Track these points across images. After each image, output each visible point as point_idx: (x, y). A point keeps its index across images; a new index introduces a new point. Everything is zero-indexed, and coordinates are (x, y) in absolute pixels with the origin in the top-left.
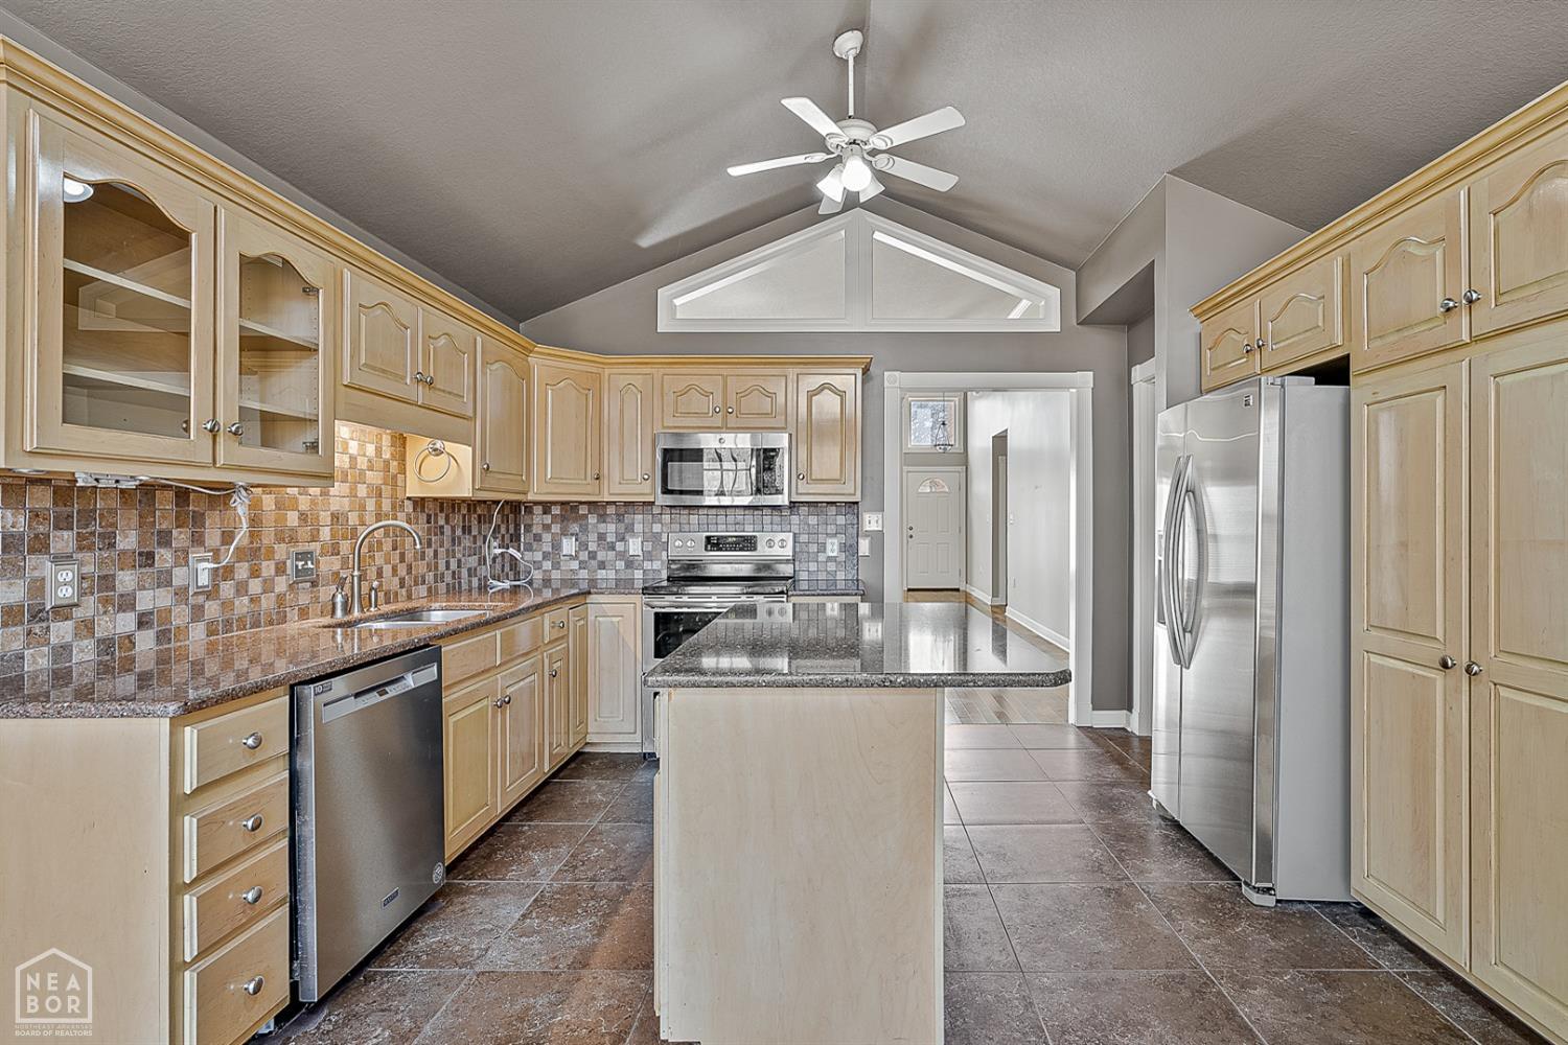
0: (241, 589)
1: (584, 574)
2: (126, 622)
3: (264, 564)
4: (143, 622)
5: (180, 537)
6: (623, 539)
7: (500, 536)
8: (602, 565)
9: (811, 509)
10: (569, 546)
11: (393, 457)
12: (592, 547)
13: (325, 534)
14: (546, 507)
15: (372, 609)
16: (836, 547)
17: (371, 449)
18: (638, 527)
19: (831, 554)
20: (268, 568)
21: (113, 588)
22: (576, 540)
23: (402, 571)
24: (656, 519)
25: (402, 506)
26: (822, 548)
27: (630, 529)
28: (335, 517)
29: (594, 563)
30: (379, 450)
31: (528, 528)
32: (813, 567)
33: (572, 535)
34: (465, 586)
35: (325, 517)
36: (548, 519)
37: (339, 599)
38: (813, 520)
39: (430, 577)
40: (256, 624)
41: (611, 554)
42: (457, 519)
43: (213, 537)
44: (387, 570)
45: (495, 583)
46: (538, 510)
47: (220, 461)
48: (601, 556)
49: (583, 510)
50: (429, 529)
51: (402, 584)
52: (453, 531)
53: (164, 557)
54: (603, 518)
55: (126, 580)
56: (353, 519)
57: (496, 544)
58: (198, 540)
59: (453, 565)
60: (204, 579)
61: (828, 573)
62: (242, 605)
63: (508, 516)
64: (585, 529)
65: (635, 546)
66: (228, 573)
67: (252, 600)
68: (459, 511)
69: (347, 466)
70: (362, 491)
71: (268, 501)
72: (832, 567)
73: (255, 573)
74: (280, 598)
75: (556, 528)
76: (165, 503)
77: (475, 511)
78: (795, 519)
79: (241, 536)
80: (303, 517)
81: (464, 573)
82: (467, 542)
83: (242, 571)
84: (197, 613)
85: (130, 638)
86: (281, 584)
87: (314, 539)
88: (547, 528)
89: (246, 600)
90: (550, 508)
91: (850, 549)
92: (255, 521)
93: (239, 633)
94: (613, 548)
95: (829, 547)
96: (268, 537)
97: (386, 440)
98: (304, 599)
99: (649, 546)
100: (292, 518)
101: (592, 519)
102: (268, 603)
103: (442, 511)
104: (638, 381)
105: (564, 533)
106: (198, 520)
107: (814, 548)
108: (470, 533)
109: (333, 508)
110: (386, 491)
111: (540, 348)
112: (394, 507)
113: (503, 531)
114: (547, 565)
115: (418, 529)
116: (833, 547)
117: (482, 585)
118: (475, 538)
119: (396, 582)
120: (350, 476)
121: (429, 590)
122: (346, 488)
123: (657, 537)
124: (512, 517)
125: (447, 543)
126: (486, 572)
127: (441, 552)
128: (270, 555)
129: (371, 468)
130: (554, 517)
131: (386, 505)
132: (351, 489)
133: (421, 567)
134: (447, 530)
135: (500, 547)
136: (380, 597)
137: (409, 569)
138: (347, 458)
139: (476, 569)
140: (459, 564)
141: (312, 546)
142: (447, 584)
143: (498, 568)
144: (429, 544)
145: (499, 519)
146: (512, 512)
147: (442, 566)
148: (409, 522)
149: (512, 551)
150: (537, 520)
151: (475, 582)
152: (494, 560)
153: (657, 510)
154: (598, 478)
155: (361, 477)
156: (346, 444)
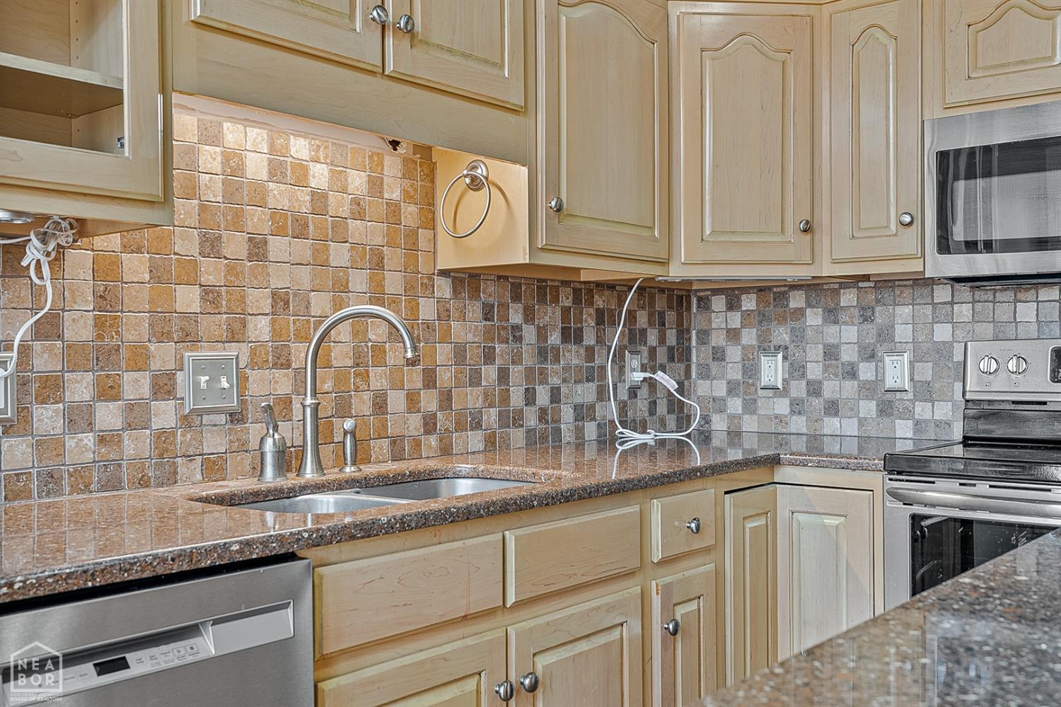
0: (78, 418)
1: (799, 424)
3: (128, 377)
6: (872, 356)
7: (645, 350)
8: (833, 408)
10: (772, 370)
11: (407, 197)
12: (814, 371)
13: (260, 328)
14: (732, 293)
15: (348, 469)
17: (357, 181)
18: (903, 332)
20: (136, 385)
22: (785, 358)
23: (429, 401)
24: (944, 313)
25: (429, 287)
27: (886, 335)
28: (280, 300)
29: (817, 403)
30: (376, 185)
31: (704, 335)
33: (778, 348)
34: (567, 435)
35: (259, 299)
36: (735, 320)
37: (269, 445)
39: (491, 416)
40: (112, 484)
41: (850, 387)
42: (551, 315)
44: (396, 401)
45: (628, 433)
46: (719, 303)
48: (830, 389)
49: (797, 300)
50: (488, 334)
51: (430, 425)
52: (542, 333)
54: (832, 315)
56: (320, 303)
57: (636, 363)
59: (543, 397)
62: (82, 446)
63: (662, 315)
64: (799, 336)
65: (896, 372)
66: (49, 388)
67: (102, 440)
68: (556, 300)
69: (306, 206)
70: (339, 255)
71: (136, 266)
73: (108, 392)
74: (163, 437)
75: (750, 337)
77: (590, 303)
79: (79, 328)
80: (210, 295)
81: (567, 413)
82: (573, 356)
83: (80, 387)
86: (165, 415)
87: (235, 336)
88: (733, 335)
89: (89, 439)
90: (739, 300)
92: (106, 301)
93: (75, 497)
94: (852, 373)
96: (135, 327)
98: (214, 443)
99: (926, 371)
100: (188, 298)
101: (814, 318)
102: (135, 446)
103: (516, 298)
104: (888, 17)
105: (765, 347)
108: (579, 339)
109: (276, 283)
110: (393, 258)
112: (409, 288)
113: (652, 338)
114: (735, 405)
117: (607, 441)
118: (590, 352)
119: (415, 421)
120: (311, 227)
121: (490, 441)
122: (303, 248)
123: (943, 350)
124: (671, 316)
125: (529, 359)
126: (612, 410)
127: (516, 372)
128: (139, 361)
129: (359, 214)
130: (747, 315)
131: (394, 283)
132: (316, 251)
133: (471, 398)
134: (529, 333)
135: (644, 369)
136: (381, 447)
137: (446, 399)
138: (304, 196)
139: (592, 407)
140: (555, 395)
141: (232, 350)
142: (528, 431)
143: (642, 405)
144: (489, 357)
145: (642, 319)
146: (670, 308)
147: (517, 398)
148: (444, 315)
149: (660, 376)
150: (717, 321)
151: (591, 430)
152: (633, 392)
153: (942, 294)
154: (808, 229)
155: (338, 230)
156: (303, 169)
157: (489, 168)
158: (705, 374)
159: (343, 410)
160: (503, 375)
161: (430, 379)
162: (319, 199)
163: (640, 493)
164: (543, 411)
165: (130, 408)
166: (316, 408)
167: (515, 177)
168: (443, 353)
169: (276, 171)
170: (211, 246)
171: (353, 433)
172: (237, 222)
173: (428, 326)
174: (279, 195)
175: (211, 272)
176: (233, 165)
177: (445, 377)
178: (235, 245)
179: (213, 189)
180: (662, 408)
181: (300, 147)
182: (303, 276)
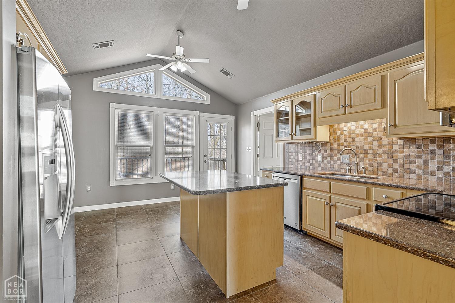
0: (329, 162)
5: (317, 151)
20: (335, 159)
28: (358, 147)
30: (380, 125)
43: (323, 151)
53: (314, 154)
55: (308, 158)
56: (365, 147)
58: (320, 152)
60: (320, 159)
66: (326, 158)
67: (331, 165)
70: (370, 139)
71: (335, 144)
73: (332, 159)
74: (338, 166)
76: (314, 145)
83: (329, 159)
84: (319, 165)
86: (339, 163)
87: (349, 153)
89: (329, 164)
92: (332, 148)
96: (335, 152)
100: (342, 148)
102: (335, 166)
109: (357, 145)
120: (364, 135)
122: (362, 139)
128: (336, 156)
132: (365, 139)
137: (402, 166)
141: (349, 155)
155: (370, 135)
156: (362, 126)
162: (366, 130)
165: (335, 161)
168: (401, 156)
169: (357, 128)
170: (346, 140)
172: (350, 136)
174: (357, 131)
175: (346, 144)
176: (349, 129)
177: (401, 161)
178: (350, 140)
179: (346, 132)
181: (362, 123)
182: (362, 143)
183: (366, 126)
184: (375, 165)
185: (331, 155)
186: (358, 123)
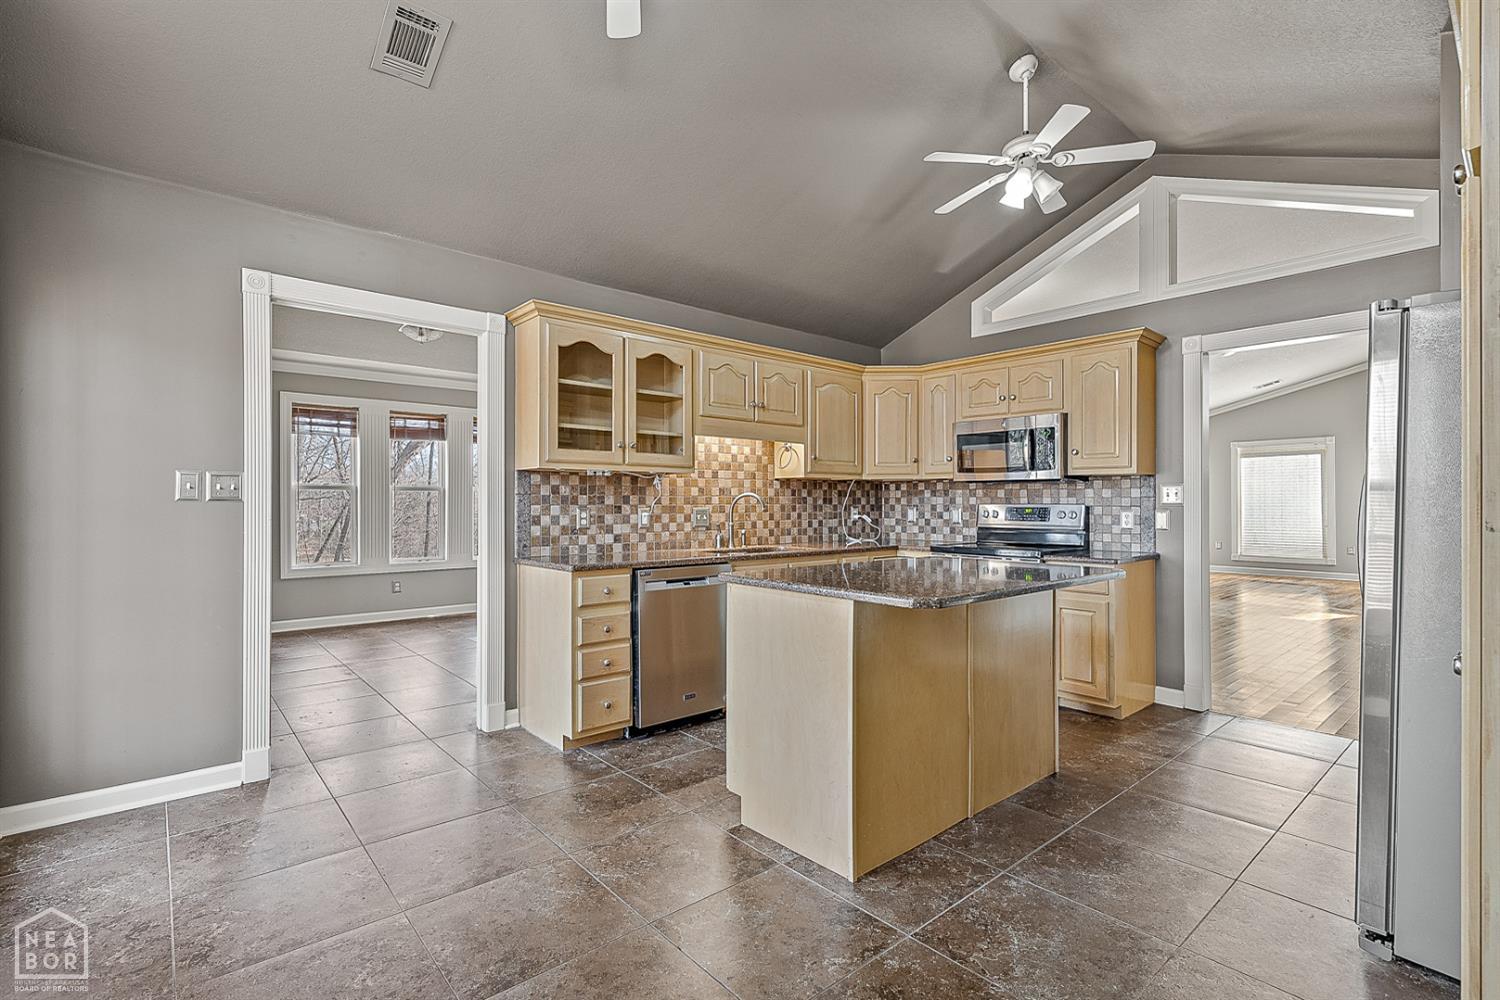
0: (665, 527)
1: (922, 536)
2: (609, 539)
3: (678, 515)
4: (617, 539)
5: (634, 499)
6: (948, 510)
7: (860, 506)
8: (934, 530)
9: (1106, 482)
10: (912, 515)
11: (764, 454)
12: (927, 516)
13: (716, 500)
14: (898, 484)
15: (743, 546)
16: (1131, 520)
17: (747, 450)
18: (959, 500)
19: (1124, 526)
20: (680, 518)
21: (604, 522)
22: (917, 510)
23: (771, 525)
24: (973, 495)
25: (771, 484)
26: (1117, 520)
27: (953, 501)
28: (722, 491)
29: (928, 528)
30: (753, 451)
31: (887, 500)
32: (1107, 538)
33: (914, 506)
34: (825, 539)
35: (715, 491)
36: (899, 494)
37: (718, 538)
38: (1107, 493)
39: (795, 531)
40: (674, 547)
41: (940, 522)
42: (819, 493)
43: (650, 500)
44: (760, 524)
45: (851, 539)
46: (893, 487)
47: (626, 462)
48: (933, 523)
49: (921, 487)
50: (794, 501)
51: (771, 533)
52: (815, 500)
53: (626, 509)
54: (934, 493)
55: (609, 519)
56: (734, 492)
57: (856, 511)
58: (642, 501)
59: (815, 524)
60: (645, 521)
61: (1123, 544)
62: (665, 536)
63: (868, 492)
64: (922, 501)
65: (956, 515)
66: (658, 518)
67: (671, 534)
68: (821, 487)
69: (730, 460)
70: (741, 475)
71: (680, 482)
72: (1126, 539)
73: (673, 520)
74: (687, 535)
75: (904, 501)
76: (626, 482)
77: (835, 488)
78: (1090, 492)
79: (666, 502)
80: (701, 491)
81: (825, 530)
82: (828, 509)
83: (666, 518)
84: (642, 538)
85: (611, 546)
86: (688, 527)
87: (708, 502)
88: (898, 500)
89: (667, 533)
90: (900, 486)
91: (1146, 522)
92: (672, 492)
93: (664, 550)
94: (941, 516)
95: (1124, 519)
96: (680, 501)
97: (759, 443)
98: (702, 536)
99: (967, 516)
100: (694, 491)
101: (927, 494)
102: (680, 536)
103: (805, 487)
104: (943, 381)
105: (910, 505)
106: (642, 491)
107: (1107, 520)
108: (831, 502)
109: (721, 485)
110: (759, 475)
111: (869, 368)
112: (765, 485)
113: (863, 501)
114: (898, 529)
115: (786, 499)
116: (1127, 520)
117: (842, 540)
118: (835, 507)
119: (767, 531)
120: (732, 467)
121: (794, 539)
122: (729, 474)
123: (973, 507)
124: (872, 492)
125: (810, 509)
126: (845, 531)
127: (804, 515)
129: (747, 461)
130: (903, 492)
131: (759, 484)
132: (733, 474)
133: (787, 524)
134: (810, 500)
135: (859, 513)
136: (754, 540)
138: (730, 456)
139: (836, 528)
140: (820, 523)
141: (707, 507)
142: (809, 537)
143: (858, 529)
144: (794, 509)
145: (859, 494)
146: (872, 489)
147: (805, 524)
148: (777, 494)
149: (865, 517)
150: (892, 495)
151: (835, 537)
152: (855, 523)
153: (972, 486)
154: (916, 461)
155: (740, 467)
156: (729, 448)
157: (794, 445)
158: (887, 516)
159: (742, 526)
160: (799, 516)
161: (772, 517)
162: (734, 457)
163: (838, 555)
164: (816, 529)
165: (678, 525)
166: (733, 526)
167: (800, 448)
168: (777, 507)
169: (721, 450)
170: (701, 475)
171: (745, 534)
172: (709, 467)
173: (771, 499)
174: (722, 457)
175: (701, 483)
176: (708, 450)
177: (777, 516)
179: (702, 457)
180: (868, 530)
181: (728, 441)
182: (729, 483)
183: (735, 450)
184: (748, 525)
185: (671, 510)
186: (722, 439)
